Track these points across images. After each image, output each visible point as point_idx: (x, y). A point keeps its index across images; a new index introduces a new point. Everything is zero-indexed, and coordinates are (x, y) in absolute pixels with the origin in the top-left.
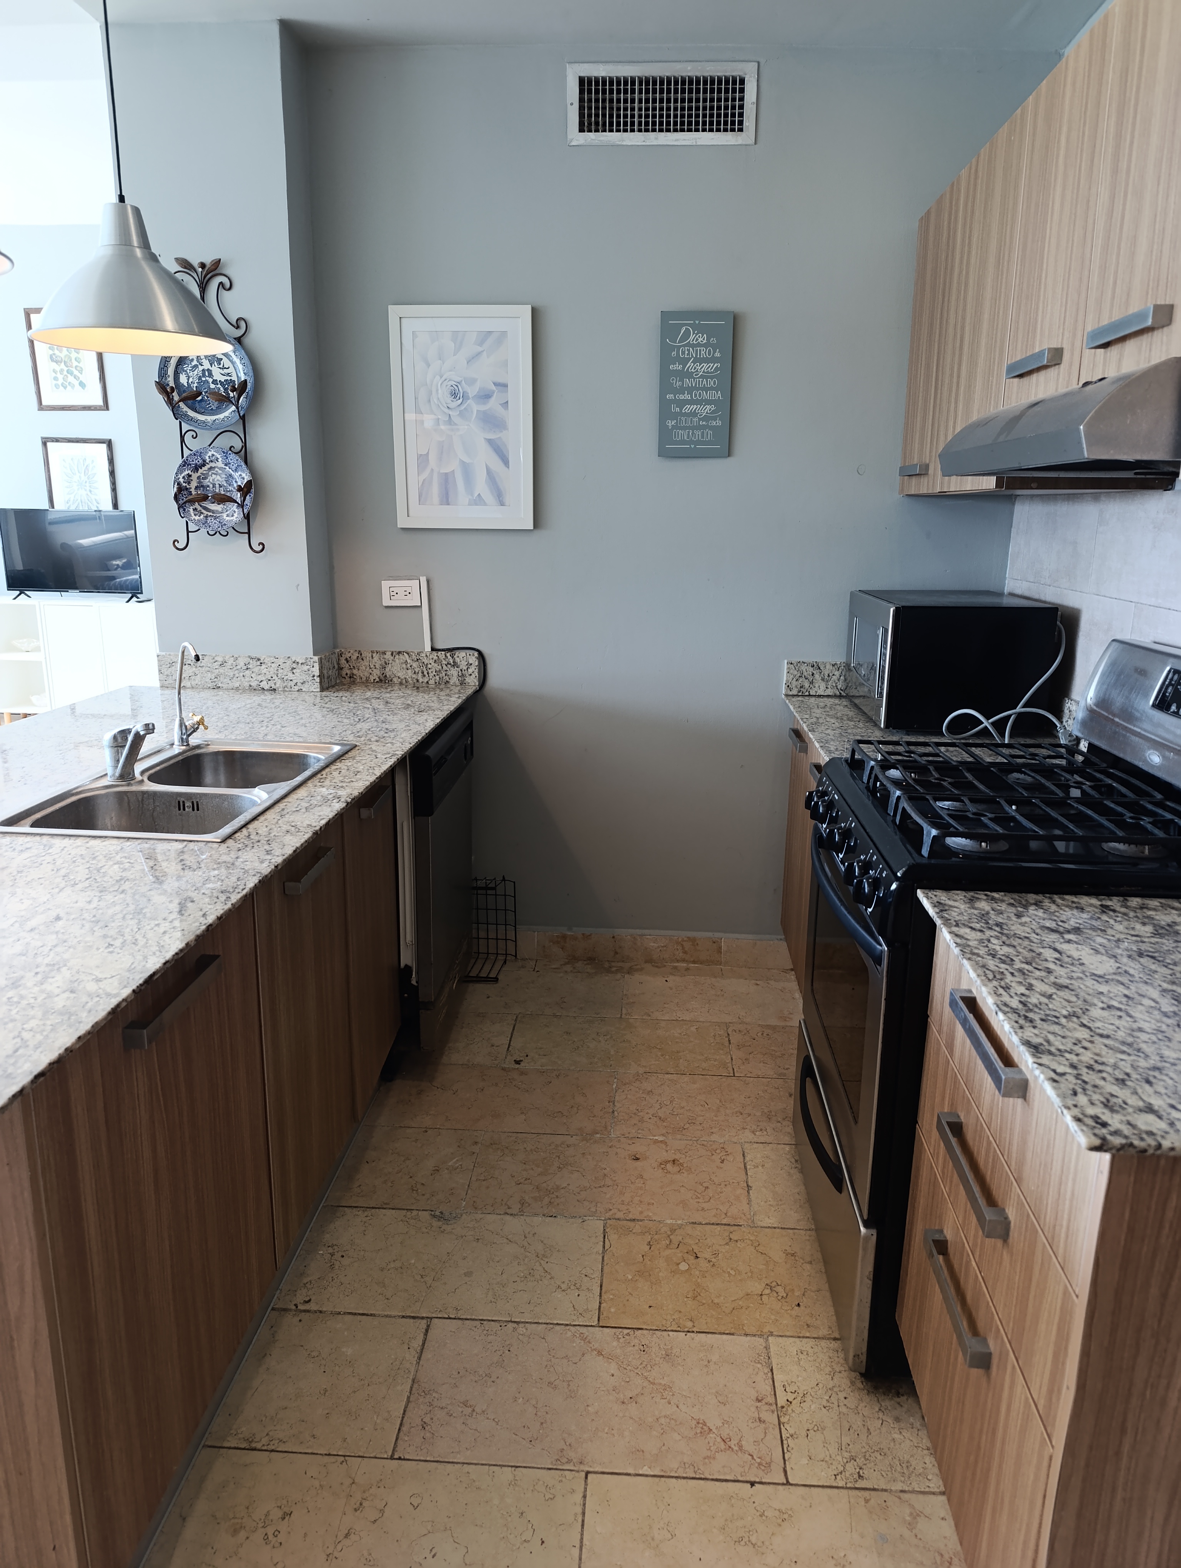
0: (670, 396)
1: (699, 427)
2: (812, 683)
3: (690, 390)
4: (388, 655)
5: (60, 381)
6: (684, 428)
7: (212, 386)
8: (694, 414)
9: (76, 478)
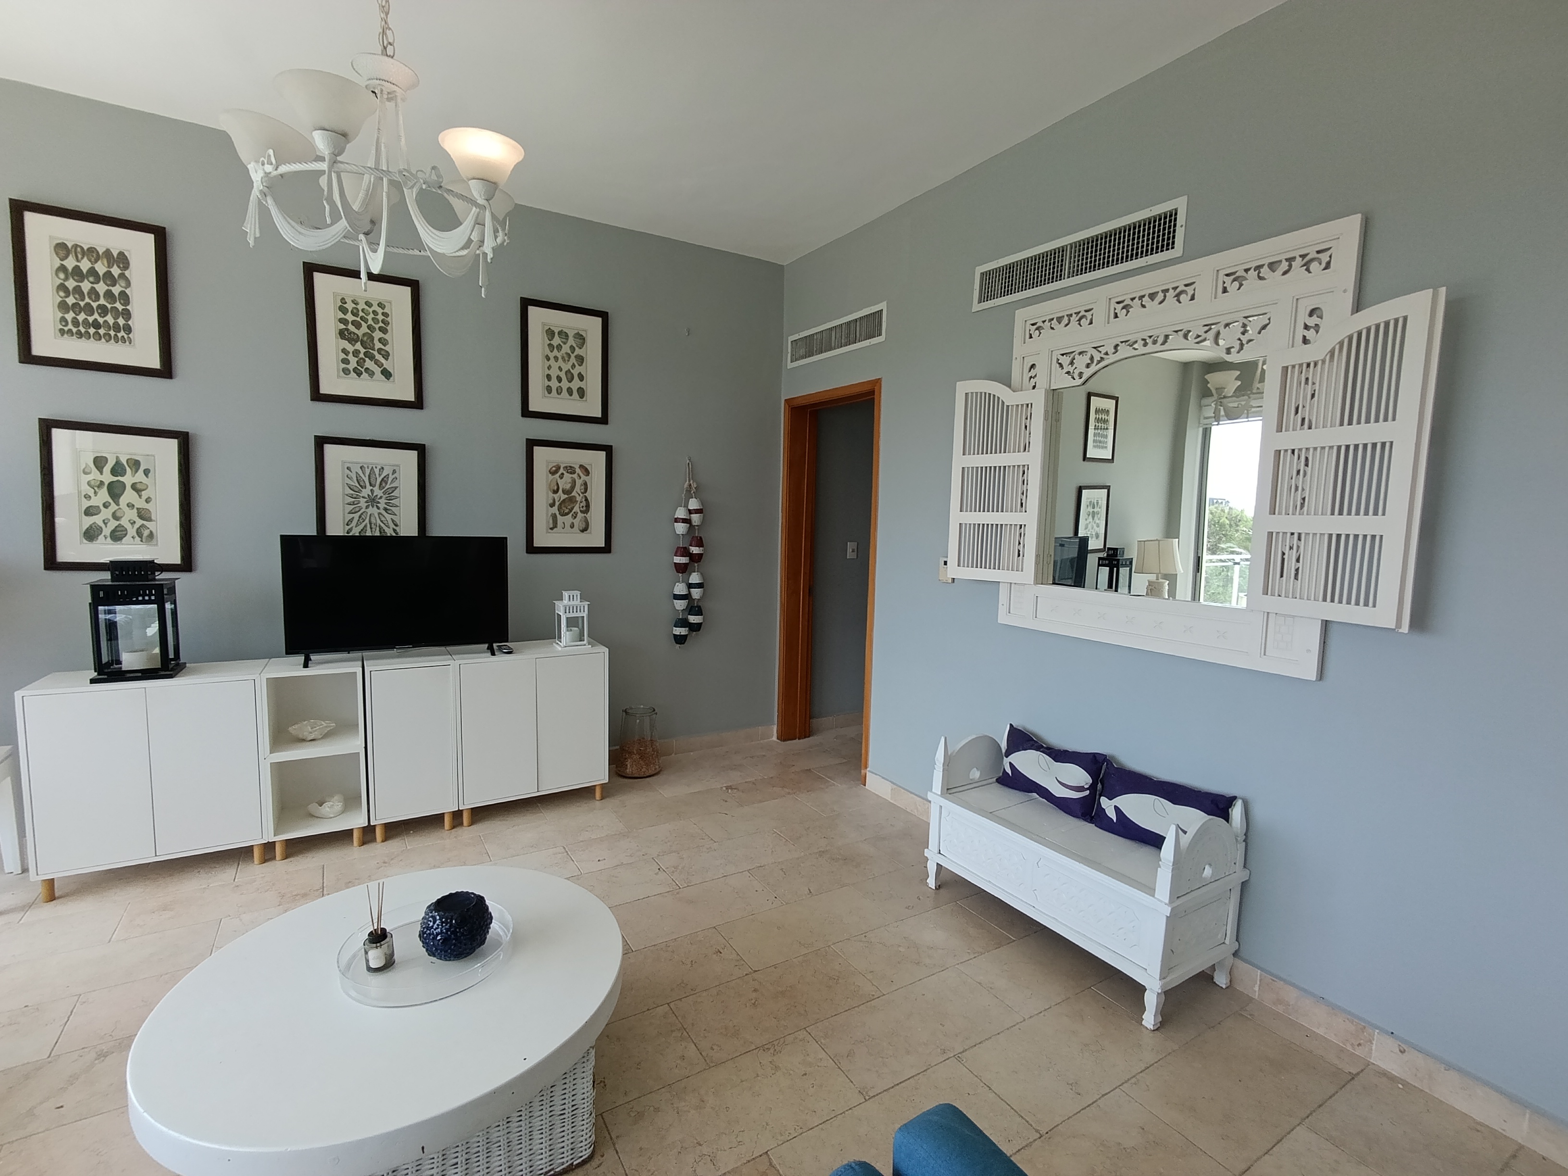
5: (353, 365)
9: (366, 492)
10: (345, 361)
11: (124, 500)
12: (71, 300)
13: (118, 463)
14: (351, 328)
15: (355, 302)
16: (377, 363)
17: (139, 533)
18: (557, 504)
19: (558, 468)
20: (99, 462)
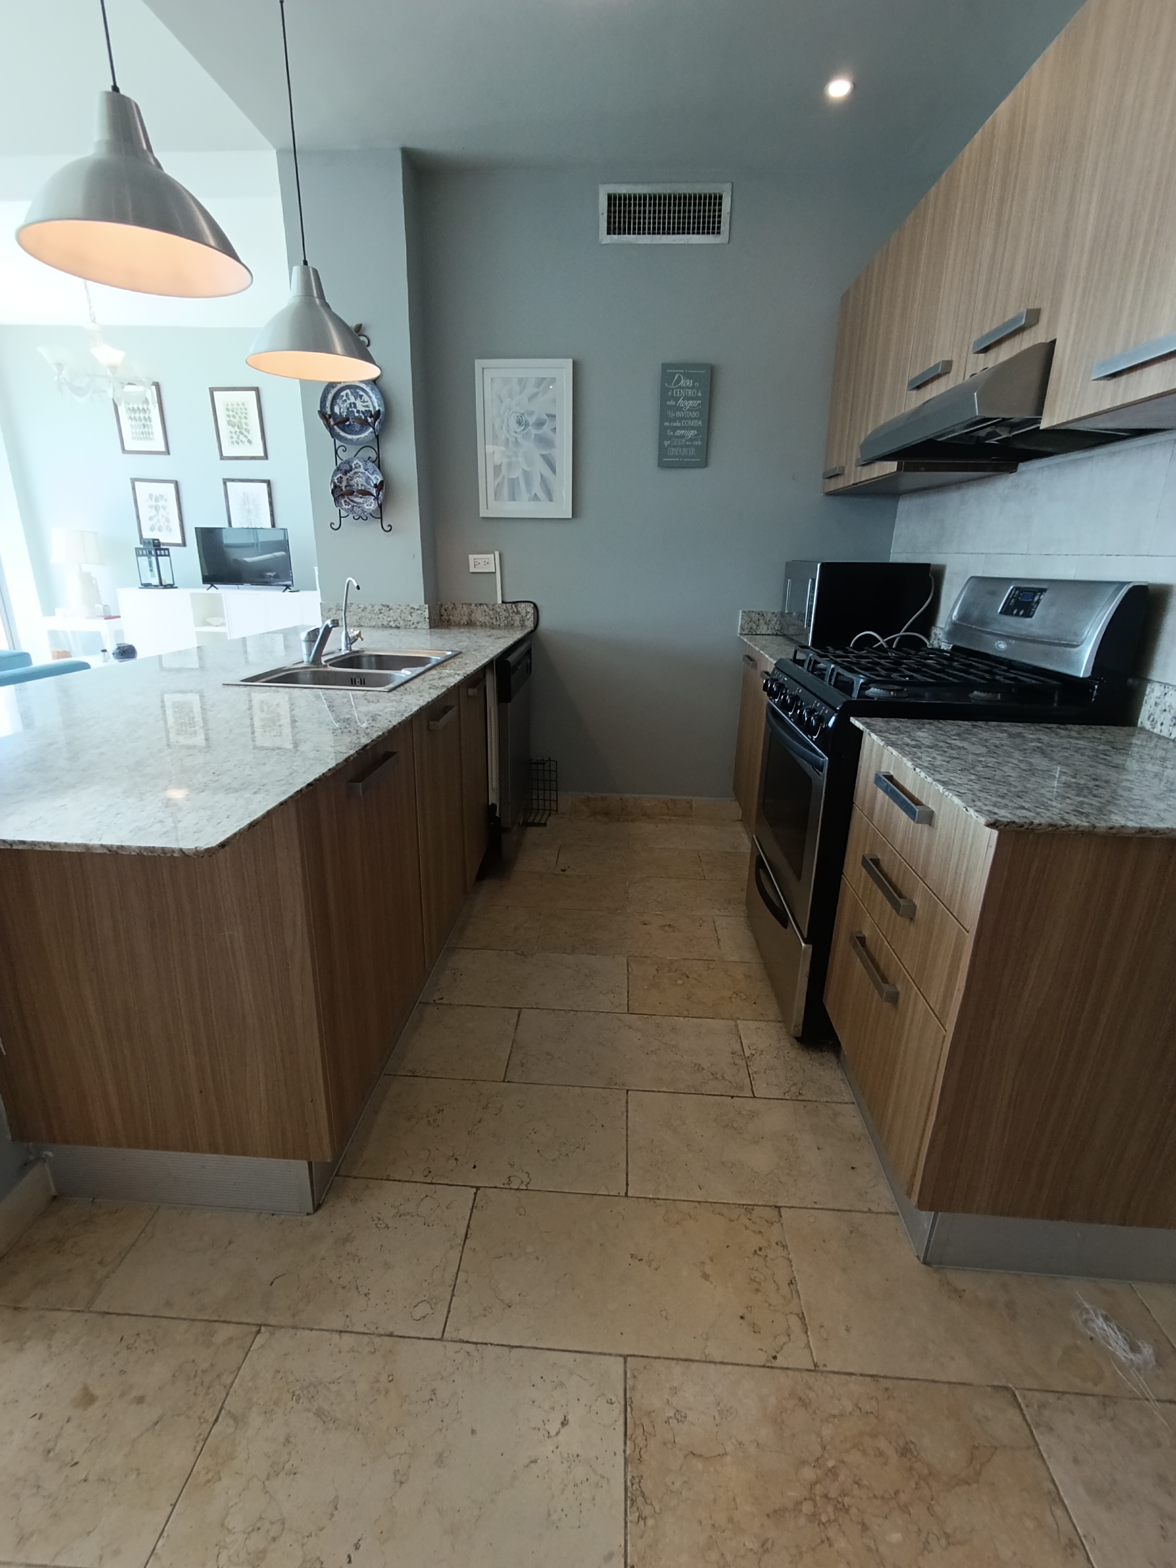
0: (667, 424)
1: (687, 446)
2: (758, 625)
3: (681, 419)
4: (473, 606)
5: (235, 439)
6: (674, 447)
7: (357, 415)
8: (683, 436)
9: (247, 505)
10: (232, 437)
11: (160, 513)
12: (133, 423)
13: (156, 496)
14: (232, 419)
15: (232, 405)
16: (245, 436)
17: (167, 528)
20: (151, 496)
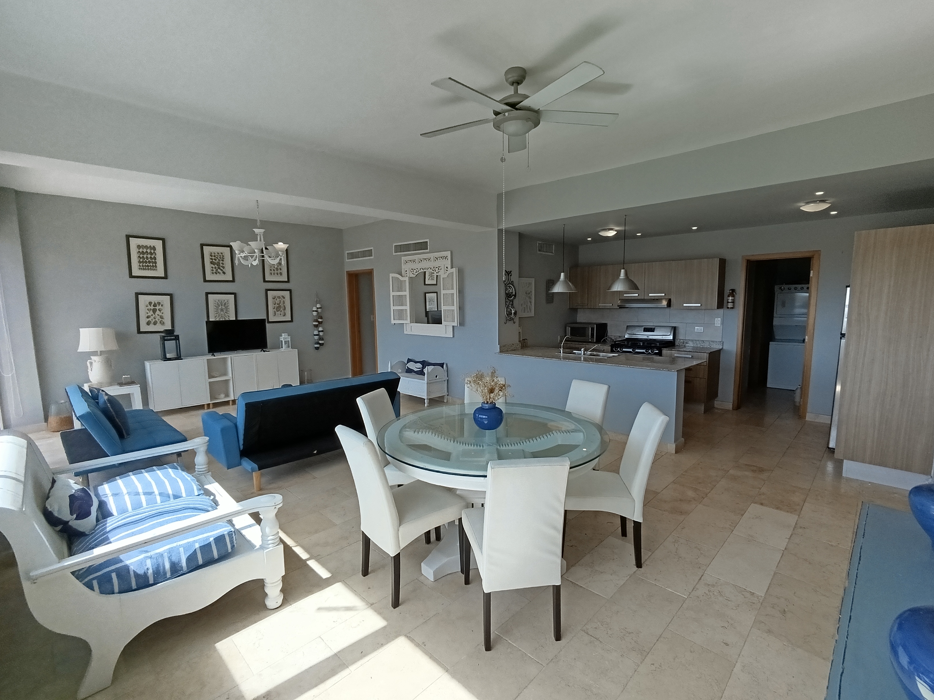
7: (510, 293)
9: (220, 307)
10: (213, 270)
11: (157, 313)
12: (141, 260)
13: (155, 303)
14: (214, 261)
15: (214, 253)
16: (221, 270)
17: (160, 322)
18: (276, 308)
19: (275, 297)
20: (150, 304)
